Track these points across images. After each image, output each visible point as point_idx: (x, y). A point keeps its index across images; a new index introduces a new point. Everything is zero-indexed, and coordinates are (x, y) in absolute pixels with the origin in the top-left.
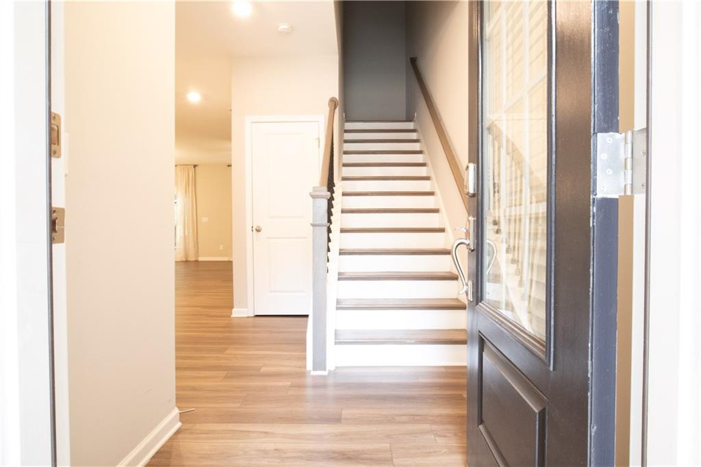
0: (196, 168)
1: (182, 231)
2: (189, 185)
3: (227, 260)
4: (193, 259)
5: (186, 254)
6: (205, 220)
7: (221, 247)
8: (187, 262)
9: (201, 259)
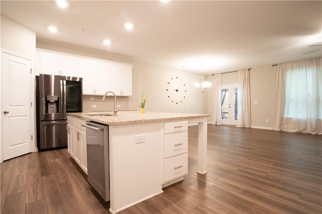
0: (250, 70)
1: (241, 109)
2: (245, 82)
3: (272, 129)
4: (248, 127)
5: (243, 123)
6: (256, 102)
7: (267, 120)
8: (244, 128)
9: (252, 127)
